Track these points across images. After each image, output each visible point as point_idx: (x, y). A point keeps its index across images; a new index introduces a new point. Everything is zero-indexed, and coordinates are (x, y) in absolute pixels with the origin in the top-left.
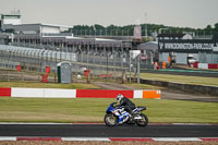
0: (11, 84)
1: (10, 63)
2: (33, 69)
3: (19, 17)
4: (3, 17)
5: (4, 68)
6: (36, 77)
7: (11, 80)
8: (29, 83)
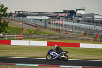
0: (80, 41)
1: (80, 31)
2: (90, 35)
3: (84, 10)
4: (77, 10)
5: (77, 34)
6: (92, 39)
7: (80, 40)
8: (88, 41)
